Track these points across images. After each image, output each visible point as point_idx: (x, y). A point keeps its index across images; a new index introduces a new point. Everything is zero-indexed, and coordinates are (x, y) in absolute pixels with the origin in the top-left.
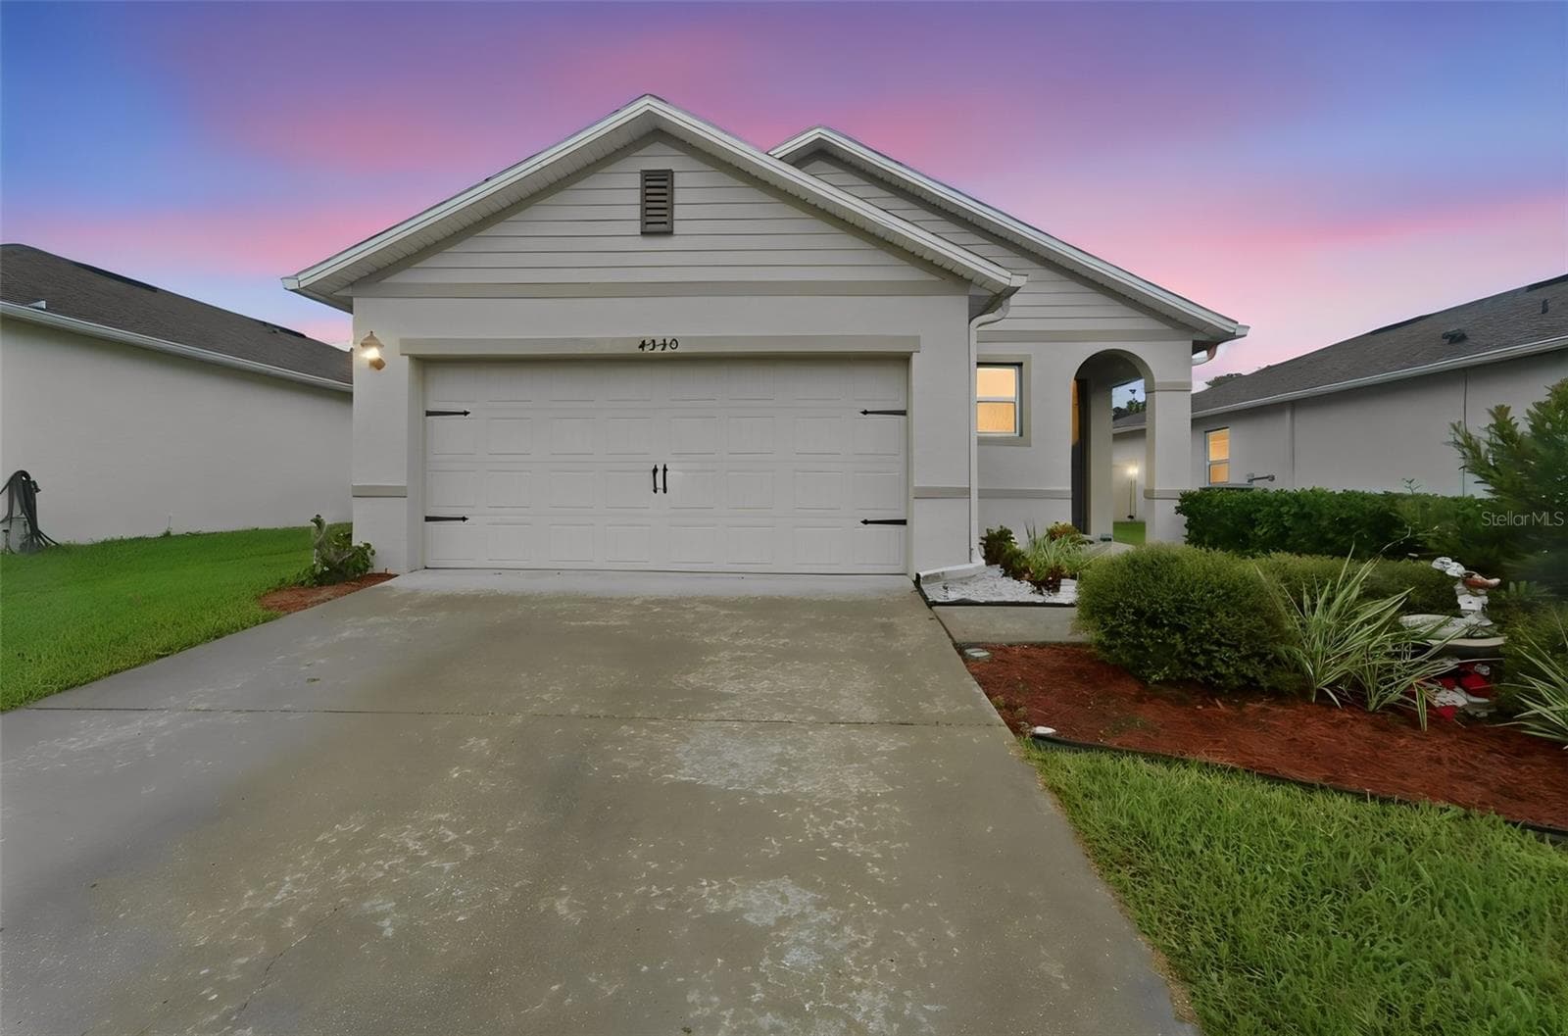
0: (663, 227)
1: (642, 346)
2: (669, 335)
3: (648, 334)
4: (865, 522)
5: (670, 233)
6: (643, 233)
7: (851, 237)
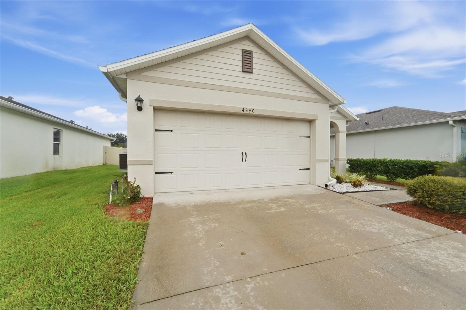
0: (249, 70)
1: (243, 110)
2: (252, 107)
3: (245, 107)
4: (300, 169)
5: (251, 73)
6: (243, 71)
7: (301, 83)
